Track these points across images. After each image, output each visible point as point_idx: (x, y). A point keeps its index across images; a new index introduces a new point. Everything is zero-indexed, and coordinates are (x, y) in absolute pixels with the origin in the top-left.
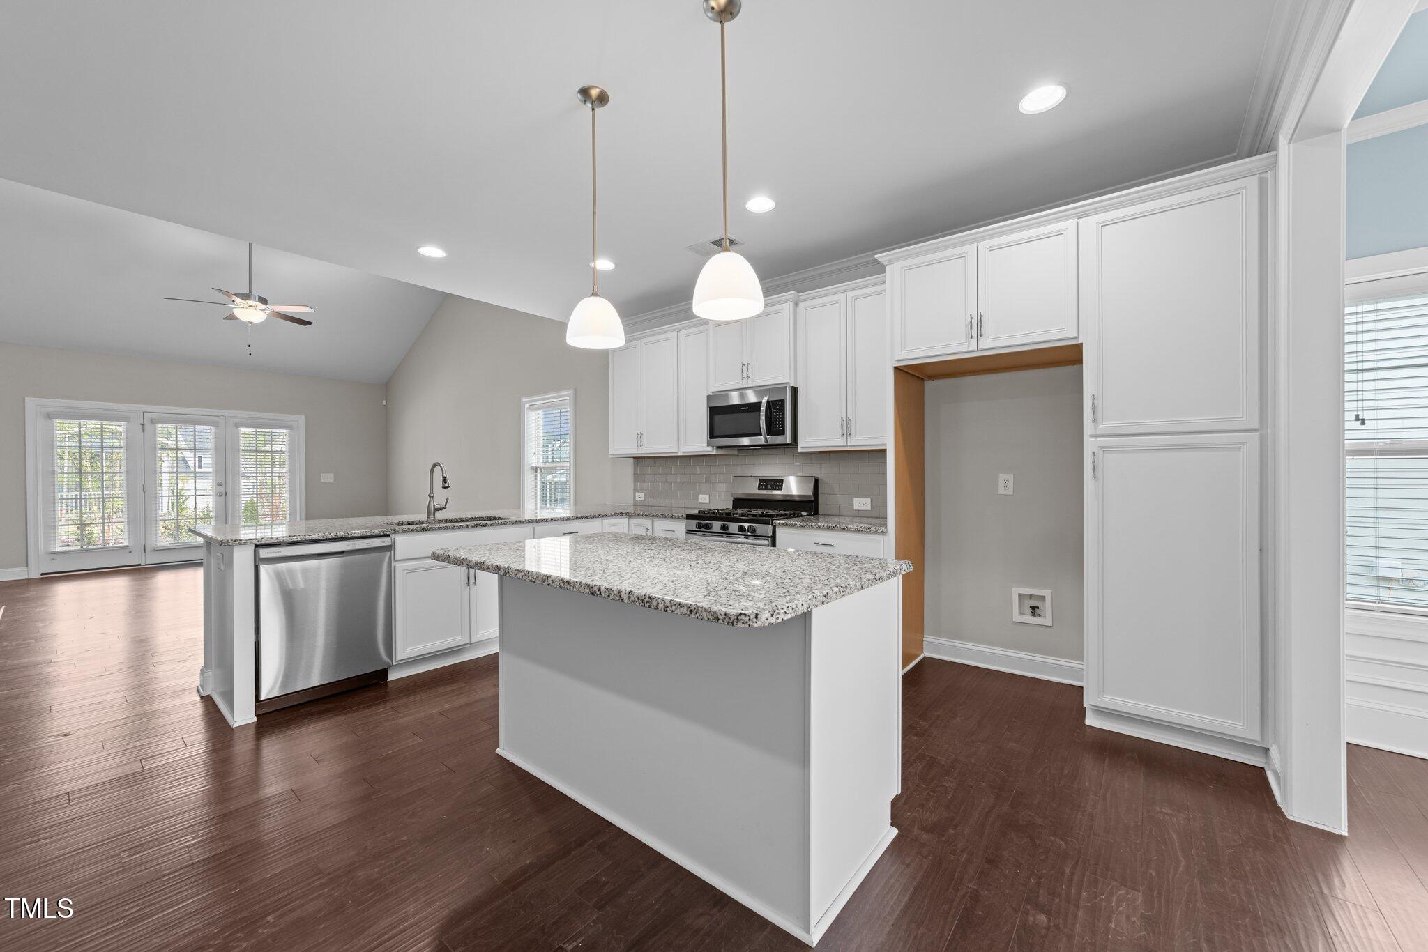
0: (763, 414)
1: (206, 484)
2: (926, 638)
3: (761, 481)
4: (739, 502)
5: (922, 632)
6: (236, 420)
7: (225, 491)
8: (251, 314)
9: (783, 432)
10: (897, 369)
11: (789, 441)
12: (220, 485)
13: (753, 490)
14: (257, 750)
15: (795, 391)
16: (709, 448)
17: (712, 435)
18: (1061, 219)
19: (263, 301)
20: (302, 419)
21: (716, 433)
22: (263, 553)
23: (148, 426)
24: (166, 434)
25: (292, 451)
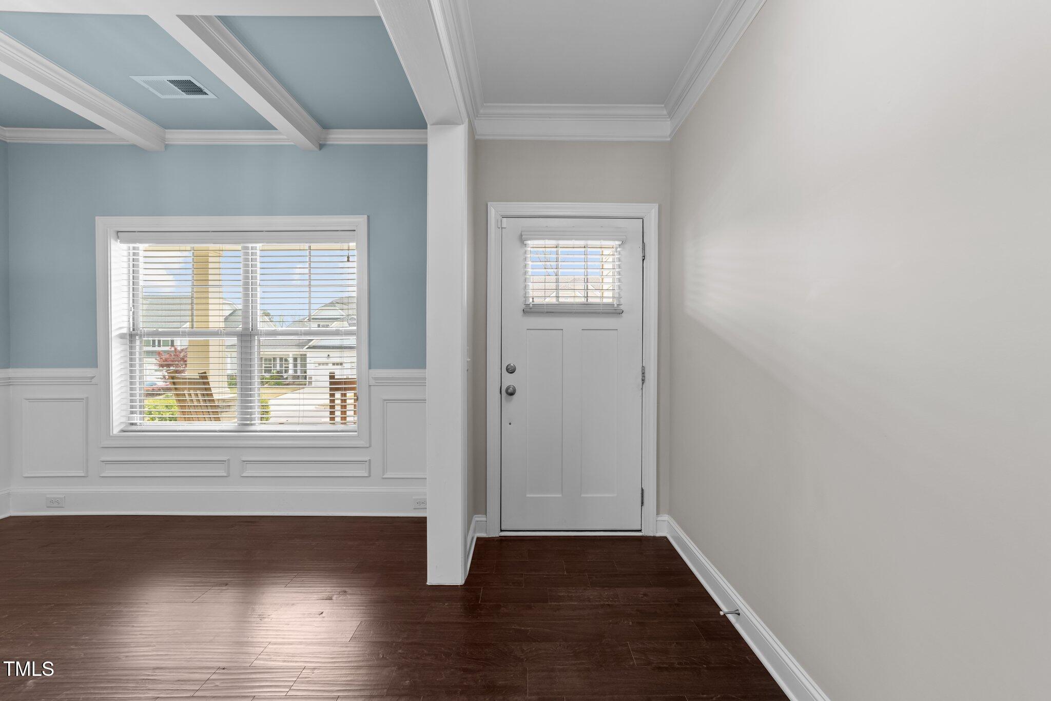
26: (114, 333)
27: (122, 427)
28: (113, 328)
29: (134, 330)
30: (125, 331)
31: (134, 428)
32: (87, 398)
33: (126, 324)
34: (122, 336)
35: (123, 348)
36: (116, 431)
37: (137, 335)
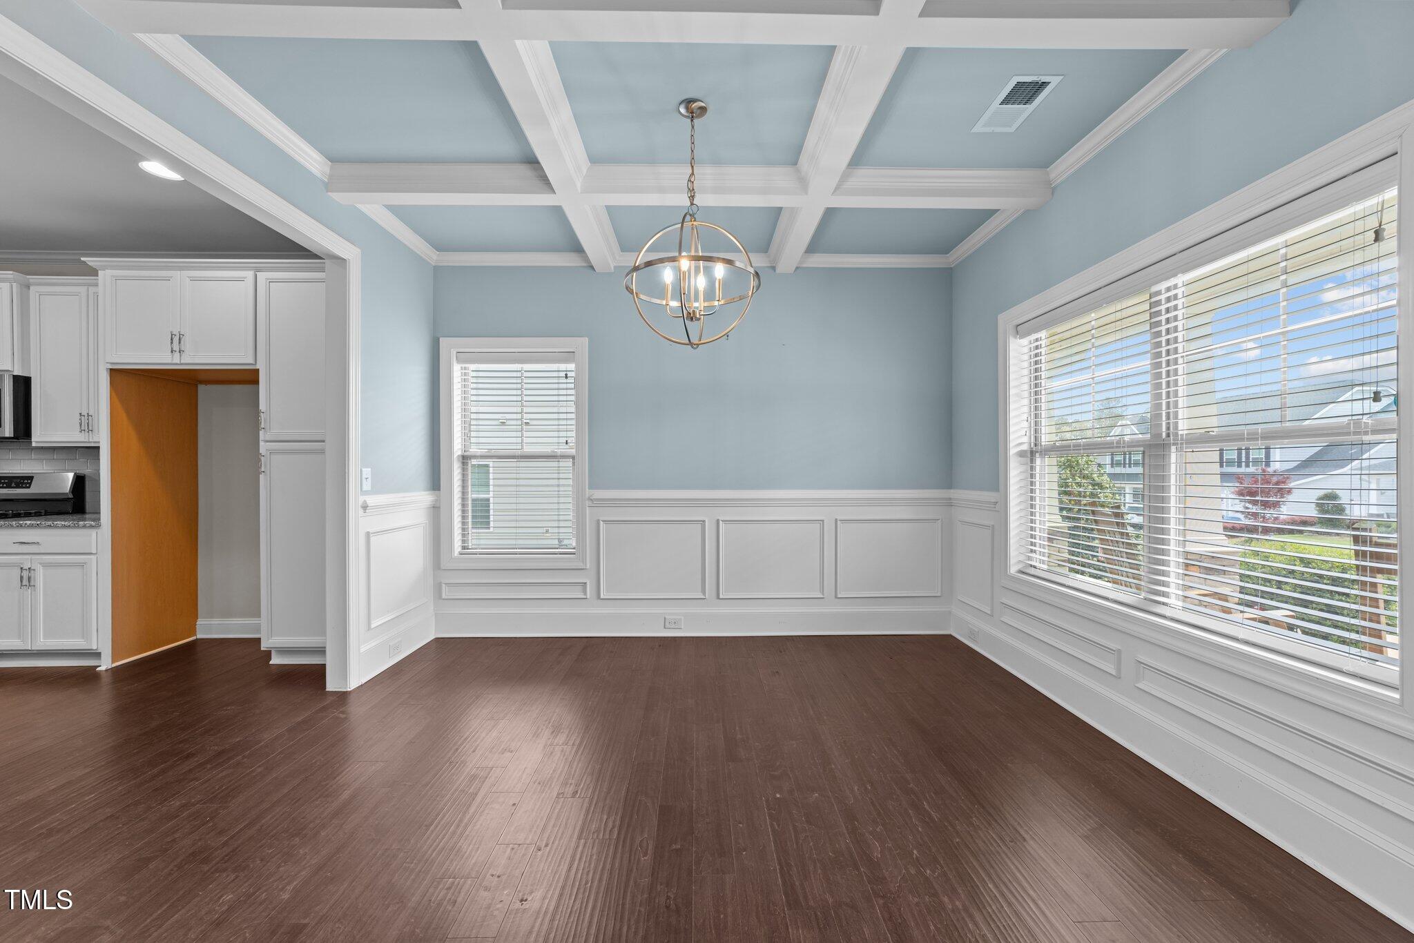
2: (202, 621)
3: (2, 478)
5: (196, 616)
11: (8, 434)
15: (23, 382)
18: (240, 268)
26: (1013, 451)
27: (1020, 567)
28: (1012, 445)
29: (1036, 445)
30: (1025, 447)
31: (1032, 571)
32: (993, 526)
33: (1025, 439)
34: (1021, 454)
35: (1023, 468)
36: (1013, 570)
37: (1037, 452)
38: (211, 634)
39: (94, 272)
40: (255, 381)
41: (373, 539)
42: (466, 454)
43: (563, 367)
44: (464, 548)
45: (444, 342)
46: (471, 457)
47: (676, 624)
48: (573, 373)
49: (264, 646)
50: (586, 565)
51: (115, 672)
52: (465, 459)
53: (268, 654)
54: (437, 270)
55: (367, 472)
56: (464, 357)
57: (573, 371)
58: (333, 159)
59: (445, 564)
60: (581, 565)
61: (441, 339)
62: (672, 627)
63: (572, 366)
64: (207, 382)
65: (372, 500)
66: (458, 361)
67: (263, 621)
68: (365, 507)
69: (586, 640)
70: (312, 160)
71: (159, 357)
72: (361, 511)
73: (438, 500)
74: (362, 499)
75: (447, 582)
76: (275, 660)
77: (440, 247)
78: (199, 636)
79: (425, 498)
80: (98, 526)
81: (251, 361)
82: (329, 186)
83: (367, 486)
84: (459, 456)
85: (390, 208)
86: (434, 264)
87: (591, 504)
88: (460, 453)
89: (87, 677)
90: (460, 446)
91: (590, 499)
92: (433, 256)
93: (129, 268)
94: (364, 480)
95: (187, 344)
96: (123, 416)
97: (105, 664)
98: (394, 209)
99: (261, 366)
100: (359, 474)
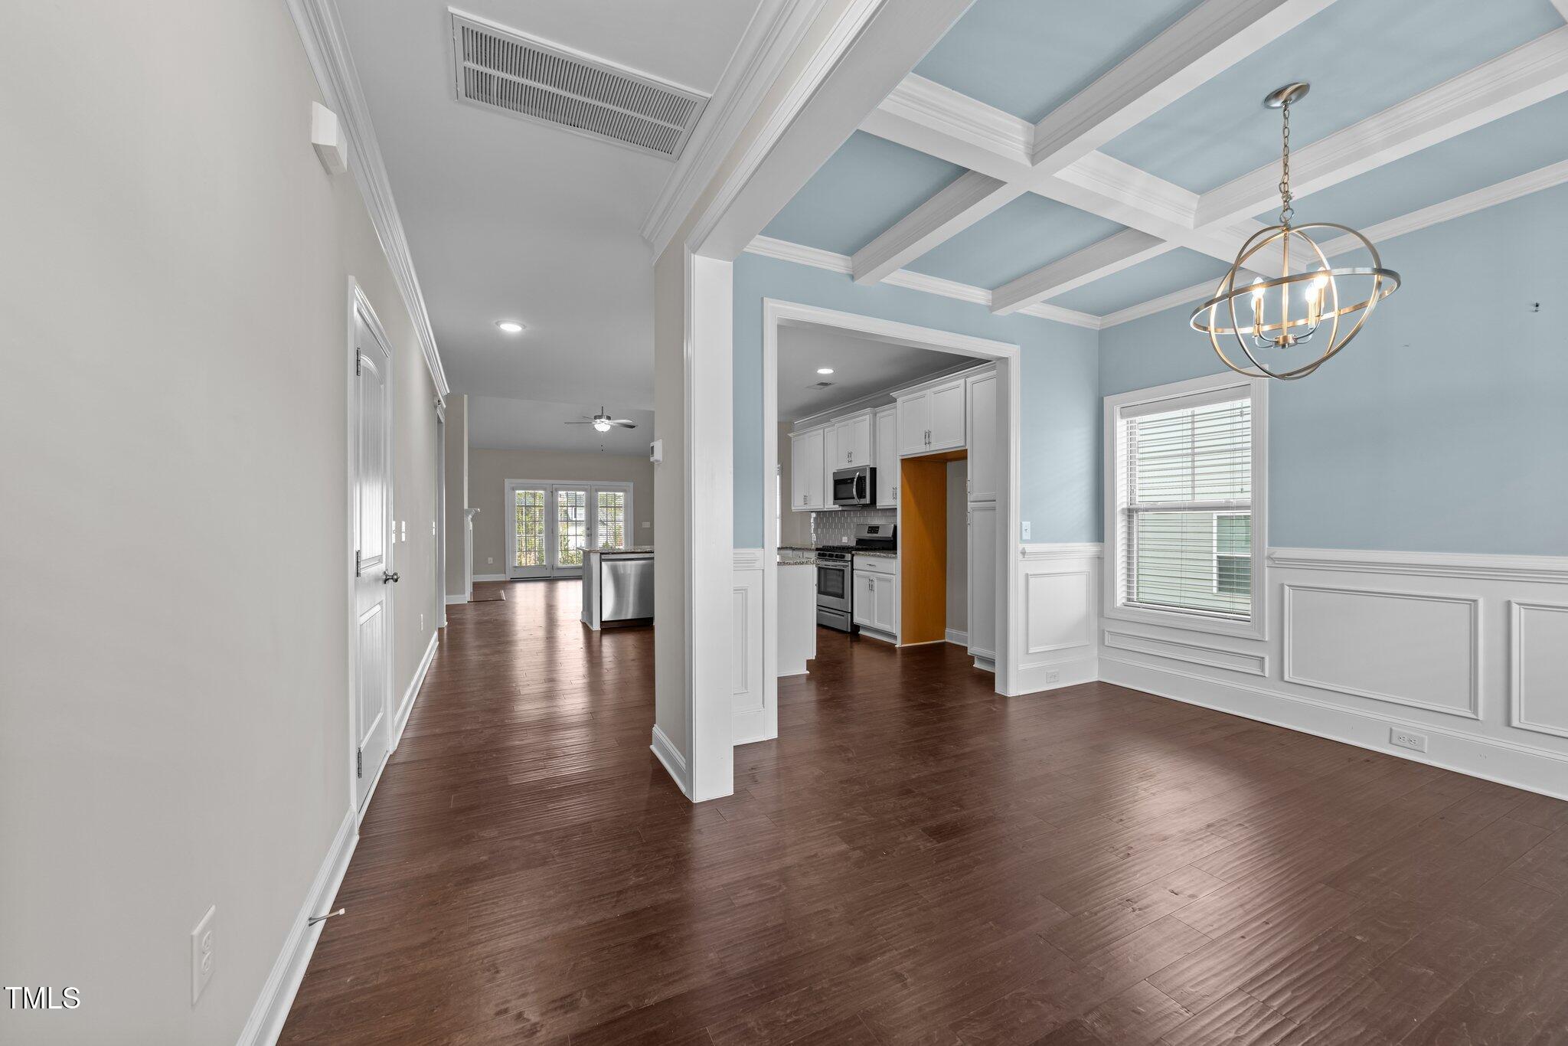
0: (855, 483)
1: (581, 530)
2: (947, 630)
3: (869, 527)
4: (860, 542)
5: (944, 625)
6: (597, 487)
7: (591, 534)
8: (603, 426)
9: (865, 497)
10: (903, 461)
11: (868, 502)
12: (588, 529)
13: (866, 535)
14: (601, 641)
15: (873, 471)
16: (837, 506)
17: (836, 498)
18: (957, 379)
19: (609, 418)
20: (631, 485)
21: (840, 496)
22: (603, 557)
23: (554, 492)
24: (562, 497)
25: (626, 506)
38: (952, 640)
39: (894, 400)
40: (966, 458)
41: (1032, 580)
42: (1131, 507)
43: (1238, 403)
44: (1129, 600)
45: (1106, 400)
46: (1137, 510)
47: (1413, 743)
48: (1250, 409)
49: (970, 652)
50: (1264, 635)
51: (903, 649)
52: (1130, 512)
53: (972, 659)
54: (1103, 334)
55: (1026, 524)
56: (1128, 412)
57: (1249, 407)
58: (992, 288)
59: (1107, 612)
60: (1256, 635)
61: (1105, 398)
62: (1401, 744)
63: (1247, 402)
64: (951, 460)
65: (1029, 548)
66: (1122, 417)
67: (969, 634)
68: (1024, 553)
69: (1259, 724)
70: (979, 296)
71: (919, 449)
72: (1020, 557)
73: (1102, 551)
74: (1021, 546)
75: (1112, 630)
76: (977, 665)
77: (1100, 313)
78: (946, 640)
79: (1087, 549)
80: (896, 558)
81: (962, 444)
82: (991, 309)
83: (1027, 536)
84: (1123, 509)
85: (1048, 302)
86: (1098, 329)
87: (1271, 563)
88: (1125, 506)
89: (890, 649)
90: (1125, 500)
91: (1269, 558)
92: (1095, 323)
93: (912, 393)
94: (1024, 532)
95: (932, 440)
96: (907, 487)
97: (898, 644)
98: (1052, 302)
99: (968, 447)
100: (1019, 527)
